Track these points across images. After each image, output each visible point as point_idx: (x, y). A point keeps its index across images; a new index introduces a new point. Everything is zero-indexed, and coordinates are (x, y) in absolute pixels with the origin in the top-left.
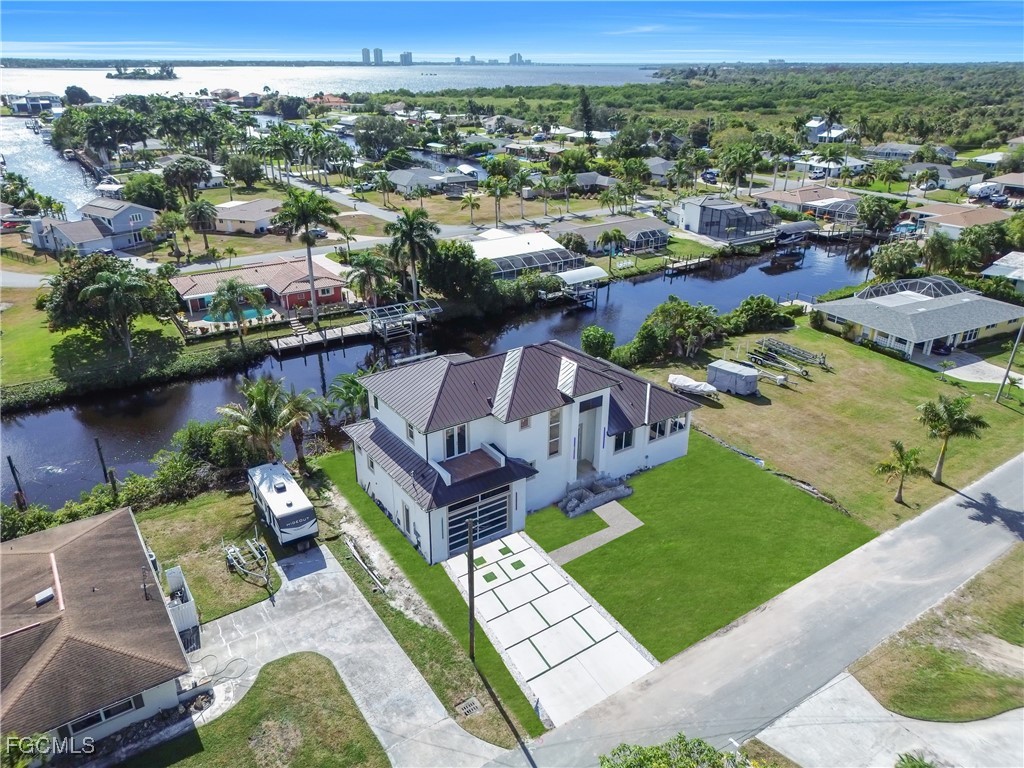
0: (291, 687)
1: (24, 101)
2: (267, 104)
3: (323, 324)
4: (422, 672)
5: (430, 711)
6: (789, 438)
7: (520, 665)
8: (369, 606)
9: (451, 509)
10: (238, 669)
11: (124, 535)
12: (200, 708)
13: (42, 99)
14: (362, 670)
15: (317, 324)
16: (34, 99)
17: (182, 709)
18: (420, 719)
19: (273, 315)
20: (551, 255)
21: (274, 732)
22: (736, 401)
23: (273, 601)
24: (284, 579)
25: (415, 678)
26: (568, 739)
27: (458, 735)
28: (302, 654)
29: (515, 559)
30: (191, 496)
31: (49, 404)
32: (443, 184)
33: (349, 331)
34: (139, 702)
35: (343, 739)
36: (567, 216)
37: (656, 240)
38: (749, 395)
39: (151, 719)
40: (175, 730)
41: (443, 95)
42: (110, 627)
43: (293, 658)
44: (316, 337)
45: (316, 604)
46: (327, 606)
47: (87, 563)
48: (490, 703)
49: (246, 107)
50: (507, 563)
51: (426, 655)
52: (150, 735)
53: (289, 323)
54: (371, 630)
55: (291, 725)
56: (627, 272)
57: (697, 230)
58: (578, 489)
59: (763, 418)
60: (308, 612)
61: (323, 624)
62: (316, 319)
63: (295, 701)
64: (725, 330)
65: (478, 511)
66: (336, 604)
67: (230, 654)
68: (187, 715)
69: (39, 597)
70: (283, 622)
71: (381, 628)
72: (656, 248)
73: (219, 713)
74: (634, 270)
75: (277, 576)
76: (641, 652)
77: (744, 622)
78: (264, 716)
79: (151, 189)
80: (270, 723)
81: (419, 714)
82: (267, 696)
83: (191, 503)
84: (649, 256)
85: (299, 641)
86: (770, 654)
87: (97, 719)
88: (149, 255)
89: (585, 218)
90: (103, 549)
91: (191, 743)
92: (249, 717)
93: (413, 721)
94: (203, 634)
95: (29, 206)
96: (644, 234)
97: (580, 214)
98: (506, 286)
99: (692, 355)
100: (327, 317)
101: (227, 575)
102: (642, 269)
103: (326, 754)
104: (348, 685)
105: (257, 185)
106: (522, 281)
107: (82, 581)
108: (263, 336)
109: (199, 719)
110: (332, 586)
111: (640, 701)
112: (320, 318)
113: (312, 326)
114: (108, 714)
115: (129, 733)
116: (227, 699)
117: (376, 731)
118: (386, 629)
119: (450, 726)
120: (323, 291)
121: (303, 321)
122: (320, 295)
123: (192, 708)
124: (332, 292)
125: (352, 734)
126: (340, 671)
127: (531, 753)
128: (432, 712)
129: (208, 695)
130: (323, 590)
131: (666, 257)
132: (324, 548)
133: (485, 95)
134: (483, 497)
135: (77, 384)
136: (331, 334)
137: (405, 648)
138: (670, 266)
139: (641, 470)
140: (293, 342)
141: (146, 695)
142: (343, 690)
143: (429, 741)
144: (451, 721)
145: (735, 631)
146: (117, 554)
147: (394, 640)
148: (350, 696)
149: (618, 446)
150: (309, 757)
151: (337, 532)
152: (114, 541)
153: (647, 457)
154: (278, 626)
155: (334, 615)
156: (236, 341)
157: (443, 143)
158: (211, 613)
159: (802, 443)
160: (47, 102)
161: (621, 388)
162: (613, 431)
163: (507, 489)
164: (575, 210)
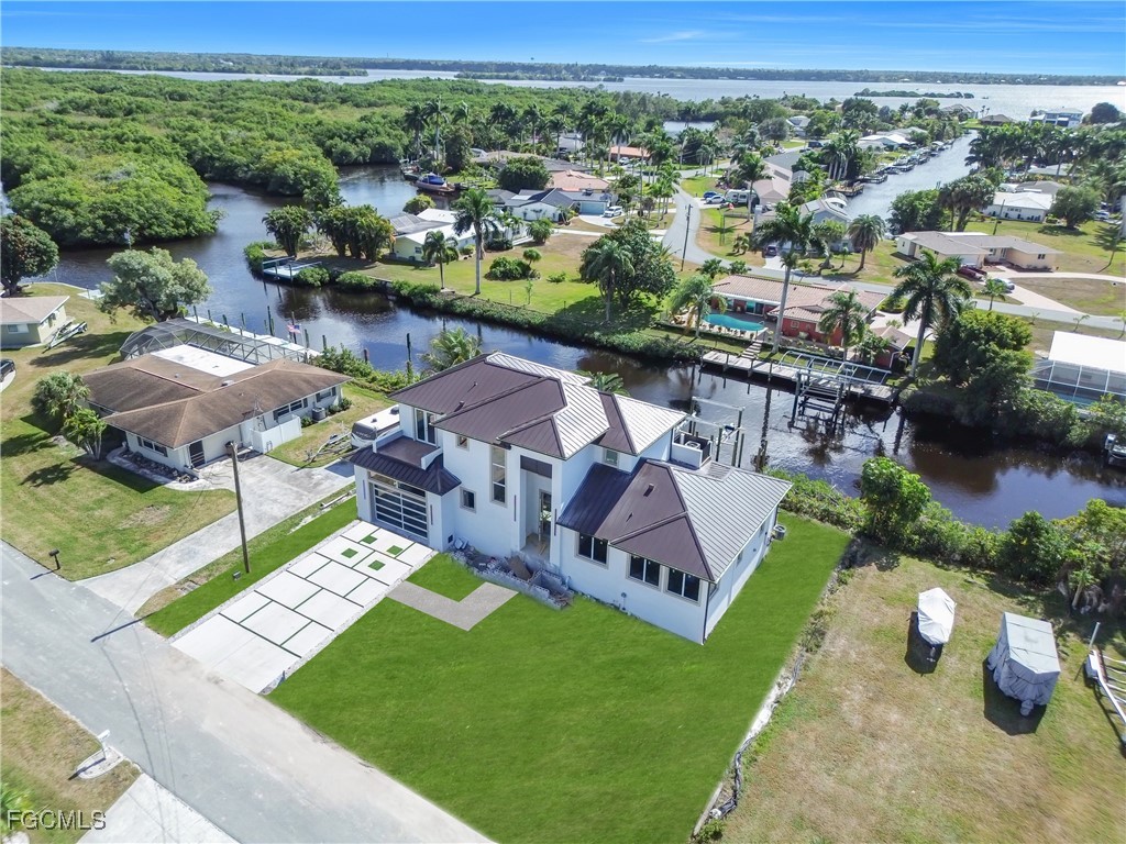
0: (202, 505)
1: (1041, 118)
3: (778, 356)
4: (227, 554)
5: (185, 570)
6: (891, 767)
8: (302, 509)
9: (372, 476)
12: (180, 481)
13: (1061, 116)
17: (175, 473)
18: (174, 568)
21: (158, 513)
22: (969, 687)
23: (297, 470)
24: (328, 466)
25: (220, 554)
29: (385, 561)
31: (527, 329)
34: (166, 453)
35: (152, 541)
38: (1010, 698)
39: (169, 468)
40: (162, 479)
42: (205, 410)
44: (750, 365)
45: (298, 487)
46: (298, 492)
47: (273, 385)
50: (372, 559)
53: (751, 343)
54: (275, 518)
55: (166, 516)
58: (507, 558)
60: (289, 487)
61: (275, 497)
62: (777, 349)
63: (190, 510)
65: (400, 497)
66: (302, 495)
68: (173, 478)
70: (275, 481)
71: (277, 520)
73: (176, 488)
75: (328, 463)
78: (173, 503)
80: (167, 508)
81: (180, 566)
82: (193, 499)
85: (255, 493)
87: (151, 446)
92: (174, 499)
93: (172, 565)
94: (256, 458)
98: (1050, 405)
103: (138, 538)
104: (209, 526)
106: (1091, 410)
107: (249, 388)
109: (175, 485)
110: (322, 487)
111: (192, 680)
112: (783, 350)
114: (156, 448)
115: (156, 466)
116: (190, 487)
117: (162, 552)
118: (275, 524)
119: (167, 583)
121: (765, 347)
123: (179, 478)
127: (130, 626)
129: (193, 479)
130: (317, 485)
139: (617, 608)
143: (151, 577)
144: (175, 582)
146: (289, 390)
148: (196, 531)
149: (584, 550)
150: (136, 532)
154: (269, 480)
155: (287, 498)
158: (279, 454)
159: (889, 788)
160: (1066, 119)
161: (647, 494)
162: (566, 522)
163: (423, 494)
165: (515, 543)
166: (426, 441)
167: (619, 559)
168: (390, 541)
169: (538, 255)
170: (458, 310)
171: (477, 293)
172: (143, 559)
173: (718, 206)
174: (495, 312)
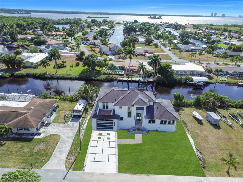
0: (51, 139)
1: (126, 22)
2: (173, 26)
3: (130, 76)
4: (70, 148)
5: (64, 155)
6: (213, 140)
8: (76, 133)
9: (97, 120)
10: (48, 132)
11: (52, 103)
12: (37, 136)
14: (63, 142)
15: (129, 76)
16: (128, 22)
18: (61, 156)
19: (123, 72)
20: (202, 72)
21: (41, 145)
22: (209, 125)
23: (64, 124)
24: (70, 121)
25: (68, 149)
26: (77, 174)
27: (63, 162)
28: (58, 135)
29: (109, 137)
30: (74, 101)
31: (75, 79)
32: (193, 50)
33: (134, 79)
34: (28, 130)
35: (48, 152)
36: (221, 63)
37: (239, 75)
38: (215, 125)
39: (31, 134)
40: (32, 137)
41: (223, 26)
42: (33, 116)
43: (55, 135)
44: (126, 79)
45: (69, 128)
46: (70, 129)
47: (42, 105)
48: (74, 160)
49: (169, 26)
50: (106, 137)
51: (74, 145)
52: (28, 136)
53: (124, 75)
54: (72, 136)
55: (44, 145)
56: (223, 82)
58: (134, 128)
59: (212, 132)
60: (67, 128)
61: (66, 132)
62: (129, 75)
63: (49, 142)
64: (230, 105)
66: (72, 129)
67: (50, 130)
68: (35, 136)
69: (31, 108)
70: (62, 128)
71: (73, 137)
72: (239, 77)
73: (39, 138)
74: (226, 82)
75: (69, 120)
76: (116, 169)
77: (140, 175)
78: (42, 142)
79: (126, 42)
80: (42, 143)
81: (62, 155)
82: (46, 139)
83: (73, 103)
84: (235, 79)
85: (60, 133)
87: (22, 130)
88: (115, 56)
89: (226, 64)
90: (47, 104)
91: (30, 140)
92: (41, 141)
93: (60, 156)
94: (50, 125)
95: (104, 43)
96: (237, 72)
97: (226, 63)
98: (178, 77)
99: (210, 108)
100: (132, 75)
101: (63, 117)
102: (229, 82)
103: (43, 153)
104: (58, 144)
105: (151, 44)
106: (183, 77)
107: (38, 108)
108: (117, 76)
109: (36, 137)
110: (74, 126)
111: (97, 176)
112: (130, 75)
113: (128, 76)
114: (24, 130)
115: (27, 134)
116: (42, 136)
117: (53, 154)
118: (74, 138)
119: (64, 160)
120: (135, 70)
121: (127, 75)
122: (134, 70)
123: (36, 135)
124: (137, 70)
125: (50, 152)
126: (60, 141)
127: (69, 172)
128: (64, 156)
129: (40, 134)
130: (73, 126)
131: (241, 80)
132: (81, 119)
133: (236, 27)
134: (106, 120)
136: (130, 79)
137: (73, 142)
138: (238, 83)
139: (157, 131)
141: (30, 129)
142: (56, 144)
143: (58, 160)
144: (65, 159)
145: (135, 176)
146: (48, 106)
147: (73, 140)
148: (56, 146)
149: (150, 122)
150: (41, 152)
151: (86, 117)
152: (50, 104)
153: (159, 128)
154: (60, 128)
155: (70, 131)
156: (111, 76)
157: (206, 39)
158: (55, 122)
159: (215, 143)
160: (130, 23)
161: (158, 108)
162: (147, 118)
163: (112, 120)
164: (226, 62)
165: (134, 124)
166: (106, 109)
168: (105, 133)
171: (56, 73)
172: (51, 157)
174: (66, 76)
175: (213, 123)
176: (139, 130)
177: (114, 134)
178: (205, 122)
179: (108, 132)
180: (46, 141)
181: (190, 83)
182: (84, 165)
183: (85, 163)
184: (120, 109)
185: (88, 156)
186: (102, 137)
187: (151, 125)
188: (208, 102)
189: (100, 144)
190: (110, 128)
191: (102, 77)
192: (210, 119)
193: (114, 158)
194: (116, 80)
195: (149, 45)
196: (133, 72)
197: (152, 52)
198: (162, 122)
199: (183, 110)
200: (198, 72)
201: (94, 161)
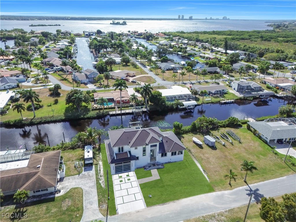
0: (74, 194)
1: (87, 33)
3: (123, 109)
4: (98, 197)
5: (95, 205)
6: (213, 161)
7: (118, 201)
8: (95, 181)
9: (115, 164)
10: (67, 187)
11: (57, 156)
12: (57, 193)
13: (91, 33)
14: (88, 194)
15: (121, 109)
16: (89, 33)
17: (54, 193)
18: (93, 206)
19: (113, 105)
20: (189, 95)
21: (67, 201)
22: (208, 147)
23: (79, 175)
24: (83, 171)
25: (96, 198)
26: (116, 218)
27: (98, 211)
28: (79, 187)
29: (129, 178)
30: (76, 149)
31: (61, 121)
32: (173, 68)
33: (127, 111)
34: (47, 190)
35: (78, 206)
36: (202, 81)
37: (220, 93)
38: (212, 146)
39: (49, 193)
40: (52, 196)
41: (193, 33)
42: (46, 175)
43: (77, 188)
44: (119, 112)
45: (86, 178)
46: (88, 179)
47: (48, 161)
48: (107, 207)
49: (139, 36)
50: (126, 179)
51: (101, 194)
52: (48, 196)
53: (115, 107)
54: (93, 186)
55: (70, 201)
56: (208, 102)
57: (236, 90)
58: (150, 164)
59: (211, 153)
60: (84, 179)
61: (85, 182)
62: (121, 107)
63: (73, 196)
64: (219, 125)
65: (123, 165)
66: (90, 179)
67: (67, 184)
68: (55, 194)
69: (38, 166)
70: (79, 180)
71: (95, 186)
72: (220, 95)
73: (60, 195)
74: (210, 101)
75: (82, 170)
76: (144, 204)
77: (168, 204)
78: (67, 198)
80: (67, 199)
81: (93, 205)
82: (69, 194)
83: (75, 150)
84: (217, 97)
85: (80, 185)
86: (169, 212)
87: (40, 191)
88: (95, 84)
89: (207, 82)
90: (52, 158)
91: (53, 200)
92: (64, 198)
93: (91, 206)
94: (64, 179)
95: (75, 68)
96: (218, 91)
97: (206, 81)
99: (205, 132)
100: (124, 107)
101: (74, 168)
102: (213, 101)
103: (73, 208)
104: (84, 196)
105: (128, 64)
106: (174, 102)
107: (46, 164)
108: (108, 110)
109: (57, 195)
110: (91, 175)
111: (135, 215)
112: (122, 107)
113: (120, 109)
114: (42, 191)
115: (45, 195)
116: (63, 193)
117: (84, 206)
118: (96, 186)
119: (97, 209)
120: (125, 100)
121: (118, 108)
122: (124, 101)
123: (56, 193)
124: (127, 101)
125: (80, 206)
126: (84, 193)
127: (108, 219)
128: (96, 205)
129: (60, 191)
130: (89, 175)
131: (222, 98)
132: (94, 166)
133: (206, 34)
134: (123, 163)
135: (67, 118)
136: (123, 112)
137: (97, 191)
138: (221, 101)
139: (169, 162)
140: (114, 113)
141: (48, 189)
142: (82, 197)
143: (92, 211)
145: (165, 205)
146: (54, 160)
147: (96, 189)
148: (83, 198)
149: (162, 156)
150: (70, 208)
151: (98, 163)
152: (55, 157)
153: (171, 159)
154: (77, 181)
155: (89, 181)
156: (101, 111)
157: (182, 53)
158: (67, 175)
159: (216, 163)
161: (167, 142)
162: (160, 152)
163: (130, 162)
164: (206, 79)
165: (149, 161)
166: (121, 152)
167: (169, 154)
168: (124, 175)
169: (41, 100)
170: (36, 123)
171: (35, 116)
172: (83, 210)
173: (52, 72)
174: (49, 119)
175: (210, 145)
176: (154, 165)
177: (132, 174)
178: (204, 146)
179: (127, 174)
180: (70, 197)
181: (181, 107)
182: (117, 209)
183: (116, 207)
184: (136, 150)
185: (117, 200)
186: (123, 180)
187: (164, 158)
188: (203, 127)
189: (124, 186)
190: (128, 169)
191: (92, 114)
192: (207, 142)
193: (140, 196)
194: (109, 114)
195: (126, 65)
196: (124, 103)
197: (133, 75)
198: (172, 154)
199: (183, 138)
200: (185, 96)
201: (124, 203)
